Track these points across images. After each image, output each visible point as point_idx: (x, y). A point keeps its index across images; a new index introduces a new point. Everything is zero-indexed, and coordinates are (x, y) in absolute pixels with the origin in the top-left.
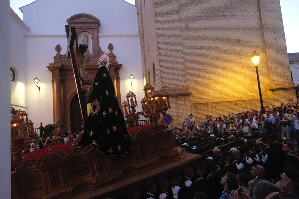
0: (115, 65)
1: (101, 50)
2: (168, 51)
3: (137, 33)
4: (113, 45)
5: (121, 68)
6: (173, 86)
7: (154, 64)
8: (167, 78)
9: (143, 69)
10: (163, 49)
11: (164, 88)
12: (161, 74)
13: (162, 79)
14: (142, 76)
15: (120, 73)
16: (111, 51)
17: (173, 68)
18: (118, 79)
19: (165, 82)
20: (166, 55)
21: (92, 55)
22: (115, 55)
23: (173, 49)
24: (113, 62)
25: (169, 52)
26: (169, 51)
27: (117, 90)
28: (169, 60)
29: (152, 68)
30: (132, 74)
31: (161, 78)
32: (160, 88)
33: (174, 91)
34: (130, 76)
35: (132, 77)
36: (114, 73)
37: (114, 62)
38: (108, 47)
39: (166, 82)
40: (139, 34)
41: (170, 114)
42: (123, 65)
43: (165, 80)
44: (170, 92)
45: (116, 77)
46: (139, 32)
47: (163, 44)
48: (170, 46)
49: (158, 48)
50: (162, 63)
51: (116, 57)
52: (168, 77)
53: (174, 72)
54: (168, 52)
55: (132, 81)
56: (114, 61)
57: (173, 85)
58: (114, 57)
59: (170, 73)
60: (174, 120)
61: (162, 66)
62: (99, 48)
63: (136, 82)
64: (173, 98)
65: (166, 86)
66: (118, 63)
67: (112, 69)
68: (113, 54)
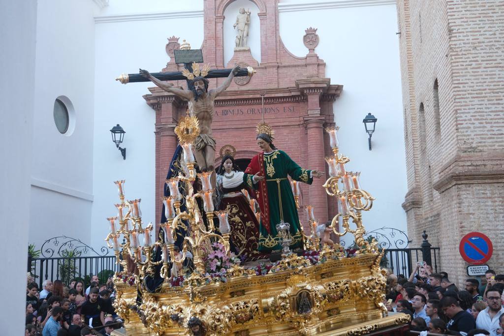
0: (320, 88)
1: (284, 47)
2: (481, 38)
4: (317, 33)
5: (338, 96)
6: (496, 147)
7: (436, 82)
8: (477, 122)
9: (404, 98)
10: (465, 34)
11: (465, 152)
12: (456, 111)
13: (462, 124)
15: (334, 112)
16: (312, 50)
17: (498, 93)
19: (469, 135)
20: (473, 52)
21: (260, 62)
22: (322, 61)
23: (497, 33)
24: (315, 79)
25: (483, 42)
26: (486, 40)
28: (485, 68)
29: (432, 94)
30: (370, 114)
31: (456, 121)
32: (455, 153)
33: (498, 162)
34: (364, 121)
36: (317, 112)
37: (320, 79)
38: (305, 36)
39: (473, 134)
41: (487, 234)
42: (344, 88)
43: (470, 128)
44: (485, 165)
47: (466, 20)
48: (487, 26)
49: (450, 31)
50: (461, 78)
51: (324, 65)
52: (478, 119)
53: (499, 104)
54: (479, 43)
55: (370, 133)
56: (318, 77)
57: (496, 142)
58: (319, 65)
59: (488, 108)
60: (500, 253)
61: (461, 86)
62: (278, 44)
64: (496, 185)
65: (474, 145)
66: (332, 83)
67: (314, 99)
68: (318, 57)
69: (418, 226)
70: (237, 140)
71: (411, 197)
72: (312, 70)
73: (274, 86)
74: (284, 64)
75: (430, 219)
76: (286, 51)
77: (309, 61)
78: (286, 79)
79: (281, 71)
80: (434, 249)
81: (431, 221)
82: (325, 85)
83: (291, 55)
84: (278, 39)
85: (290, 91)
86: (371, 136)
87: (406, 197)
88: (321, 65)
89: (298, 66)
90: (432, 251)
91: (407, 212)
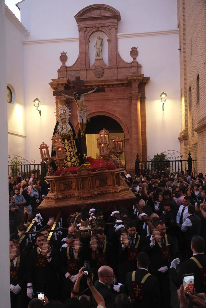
0: (138, 79)
1: (120, 57)
3: (175, 27)
4: (138, 50)
5: (148, 83)
7: (198, 76)
9: (181, 84)
14: (180, 95)
15: (145, 92)
16: (134, 59)
18: (143, 100)
21: (108, 65)
22: (140, 64)
24: (136, 74)
27: (142, 115)
29: (196, 83)
30: (163, 92)
34: (161, 96)
35: (163, 96)
36: (137, 92)
37: (139, 75)
38: (131, 52)
40: (179, 29)
42: (151, 79)
45: (140, 96)
46: (179, 26)
51: (141, 66)
55: (164, 102)
56: (138, 73)
58: (138, 67)
62: (117, 55)
63: (169, 104)
66: (144, 77)
67: (135, 85)
68: (138, 63)
69: (186, 149)
70: (97, 106)
71: (183, 134)
72: (134, 70)
73: (115, 78)
74: (120, 67)
75: (192, 146)
76: (121, 60)
77: (133, 64)
78: (121, 74)
79: (118, 70)
80: (194, 160)
81: (193, 147)
82: (141, 78)
83: (124, 62)
84: (117, 53)
85: (123, 81)
86: (164, 104)
87: (180, 134)
88: (139, 66)
89: (128, 67)
90: (193, 162)
91: (180, 141)
